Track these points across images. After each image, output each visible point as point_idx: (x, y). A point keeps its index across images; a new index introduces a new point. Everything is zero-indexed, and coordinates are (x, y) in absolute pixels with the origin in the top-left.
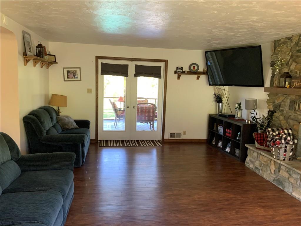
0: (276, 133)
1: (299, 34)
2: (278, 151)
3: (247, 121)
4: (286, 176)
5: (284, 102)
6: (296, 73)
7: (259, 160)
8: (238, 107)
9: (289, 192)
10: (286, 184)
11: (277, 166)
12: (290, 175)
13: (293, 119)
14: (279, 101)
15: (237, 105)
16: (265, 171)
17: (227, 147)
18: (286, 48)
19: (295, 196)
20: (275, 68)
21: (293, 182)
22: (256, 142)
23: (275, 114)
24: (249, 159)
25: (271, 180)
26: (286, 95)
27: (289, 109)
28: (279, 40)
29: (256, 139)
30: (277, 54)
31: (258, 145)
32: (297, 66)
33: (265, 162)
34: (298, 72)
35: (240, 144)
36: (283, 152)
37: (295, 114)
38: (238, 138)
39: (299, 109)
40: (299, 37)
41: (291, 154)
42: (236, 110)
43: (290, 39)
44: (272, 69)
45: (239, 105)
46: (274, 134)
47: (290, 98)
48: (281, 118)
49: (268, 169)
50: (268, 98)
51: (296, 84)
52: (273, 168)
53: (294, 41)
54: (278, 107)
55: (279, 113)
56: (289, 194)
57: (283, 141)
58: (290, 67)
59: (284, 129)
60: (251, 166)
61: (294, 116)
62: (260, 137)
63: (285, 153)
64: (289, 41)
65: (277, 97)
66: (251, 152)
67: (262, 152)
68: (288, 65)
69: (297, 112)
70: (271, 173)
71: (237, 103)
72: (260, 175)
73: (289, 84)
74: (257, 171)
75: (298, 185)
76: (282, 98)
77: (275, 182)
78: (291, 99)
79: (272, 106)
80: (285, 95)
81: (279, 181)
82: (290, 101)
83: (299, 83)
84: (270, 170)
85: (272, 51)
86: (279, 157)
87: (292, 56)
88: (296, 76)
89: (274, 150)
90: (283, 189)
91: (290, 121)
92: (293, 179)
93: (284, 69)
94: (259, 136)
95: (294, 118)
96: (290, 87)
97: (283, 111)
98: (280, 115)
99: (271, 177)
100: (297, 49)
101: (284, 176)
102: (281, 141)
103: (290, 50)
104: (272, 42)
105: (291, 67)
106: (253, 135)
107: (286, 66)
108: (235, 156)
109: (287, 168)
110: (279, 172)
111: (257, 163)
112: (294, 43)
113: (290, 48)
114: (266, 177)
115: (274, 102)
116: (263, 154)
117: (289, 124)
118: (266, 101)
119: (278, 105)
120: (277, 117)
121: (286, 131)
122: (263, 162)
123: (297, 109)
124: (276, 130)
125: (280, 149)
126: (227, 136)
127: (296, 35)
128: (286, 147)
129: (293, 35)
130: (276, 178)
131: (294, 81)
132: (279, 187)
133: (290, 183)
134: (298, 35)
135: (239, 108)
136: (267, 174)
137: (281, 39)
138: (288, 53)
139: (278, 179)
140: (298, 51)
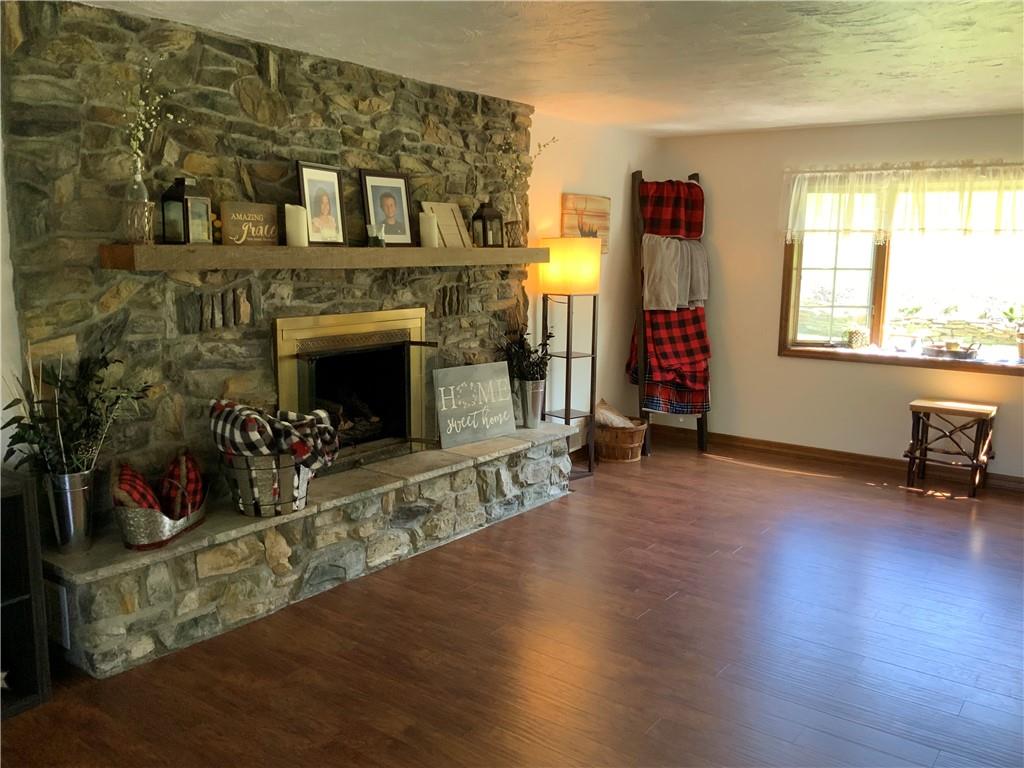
4: (340, 536)
7: (198, 579)
9: (361, 572)
10: (347, 557)
12: (355, 520)
16: (250, 594)
18: (111, 62)
19: (385, 563)
21: (372, 532)
24: (121, 632)
25: (286, 600)
26: (153, 273)
27: (182, 331)
30: (62, 77)
32: (194, 156)
33: (244, 559)
37: (214, 344)
39: (231, 320)
40: (195, 43)
43: (139, 26)
47: (171, 285)
48: (151, 376)
49: (264, 572)
51: (249, 232)
52: (282, 551)
53: (172, 48)
54: (112, 336)
56: (364, 575)
60: (142, 650)
61: (209, 352)
64: (132, 34)
65: (93, 289)
66: (116, 590)
67: (213, 534)
69: (224, 335)
70: (281, 575)
72: (219, 633)
77: (306, 589)
78: (175, 290)
79: (69, 340)
81: (321, 573)
82: (174, 299)
83: (261, 228)
84: (271, 571)
87: (165, 112)
90: (339, 583)
91: (200, 376)
92: (372, 524)
95: (217, 358)
97: (146, 344)
99: (283, 592)
100: (191, 86)
101: (334, 541)
105: (165, 156)
109: (340, 508)
110: (312, 545)
113: (139, 69)
114: (268, 607)
115: (83, 318)
116: (233, 534)
119: (109, 327)
122: (232, 570)
123: (220, 321)
130: (306, 576)
131: (240, 217)
132: (322, 590)
134: (189, 29)
136: (267, 593)
137: (66, 5)
139: (316, 568)
140: (203, 98)
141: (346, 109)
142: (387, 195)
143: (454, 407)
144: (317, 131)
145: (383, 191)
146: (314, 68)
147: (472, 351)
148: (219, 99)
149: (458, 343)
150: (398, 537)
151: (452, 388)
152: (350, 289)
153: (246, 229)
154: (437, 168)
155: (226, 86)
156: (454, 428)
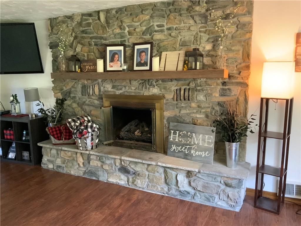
0: (78, 123)
1: (81, 13)
2: (85, 141)
3: (31, 115)
4: (98, 165)
5: (74, 88)
6: (84, 56)
7: (61, 157)
8: (13, 101)
9: (105, 180)
10: (100, 172)
11: (86, 157)
12: (103, 162)
13: (88, 105)
14: (68, 88)
15: (12, 98)
16: (71, 167)
17: (9, 153)
18: (66, 28)
19: (113, 182)
20: (59, 50)
21: (108, 169)
22: (52, 137)
23: (66, 102)
24: (46, 160)
25: (81, 174)
26: (76, 79)
27: (82, 95)
28: (56, 19)
29: (52, 134)
30: (57, 35)
31: (56, 140)
32: (83, 48)
33: (69, 157)
34: (86, 54)
35: (29, 144)
36: (90, 141)
37: (90, 99)
38: (24, 138)
39: (94, 93)
40: (81, 17)
41: (97, 141)
42: (12, 105)
43: (70, 18)
44: (51, 52)
45: (15, 97)
46: (77, 124)
47: (80, 83)
48: (75, 105)
49: (75, 163)
50: (53, 85)
51: (88, 68)
52: (81, 160)
53: (76, 20)
54: (68, 94)
55: (70, 100)
56: (106, 182)
57: (90, 130)
58: (75, 49)
59: (83, 116)
60: (51, 166)
61: (89, 101)
62: (56, 131)
63: (92, 142)
64: (70, 20)
65: (64, 83)
66: (47, 150)
67: (63, 147)
68: (73, 48)
69: (92, 97)
70: (80, 167)
71: (12, 95)
72: (65, 173)
73: (80, 67)
74: (60, 170)
75: (114, 170)
76: (71, 84)
77: (86, 175)
78: (82, 84)
79: (60, 94)
80: (73, 81)
81: (91, 173)
82: (81, 86)
83: (92, 67)
84: (77, 164)
85: (49, 30)
86: (86, 148)
87: (76, 38)
88: (84, 59)
89: (80, 142)
90: (97, 179)
91: (86, 107)
92: (108, 166)
93: (68, 51)
94: (54, 130)
95: (89, 103)
96: (81, 71)
97: (75, 97)
98: (72, 103)
99: (80, 172)
100: (81, 29)
101: (96, 165)
102: (88, 131)
103: (71, 31)
104: (46, 19)
105: (77, 49)
106: (46, 131)
107: (70, 49)
108: (24, 160)
109: (98, 156)
110: (89, 163)
111: (59, 162)
112: (76, 22)
113: (72, 28)
114: (75, 173)
115: (62, 89)
116: (66, 149)
117: (84, 110)
118: (52, 88)
119: (68, 92)
120: (68, 105)
121: (86, 119)
122: (66, 158)
123: (91, 93)
124: (77, 119)
125: (87, 139)
126: (7, 139)
127: (77, 14)
128: (92, 135)
129: (73, 14)
130: (87, 171)
131: (85, 64)
132: (92, 178)
133: (105, 171)
134: (79, 14)
135: (15, 101)
136: (75, 170)
137: (58, 18)
138: (70, 33)
139: (90, 170)
140: (83, 32)
141: (128, 23)
142: (143, 52)
143: (177, 140)
144: (117, 33)
145: (141, 50)
146: (117, 12)
147: (197, 119)
148: (87, 31)
149: (190, 113)
150: (120, 176)
151: (178, 132)
152: (130, 86)
153: (87, 67)
154: (174, 36)
155: (90, 26)
156: (174, 149)
